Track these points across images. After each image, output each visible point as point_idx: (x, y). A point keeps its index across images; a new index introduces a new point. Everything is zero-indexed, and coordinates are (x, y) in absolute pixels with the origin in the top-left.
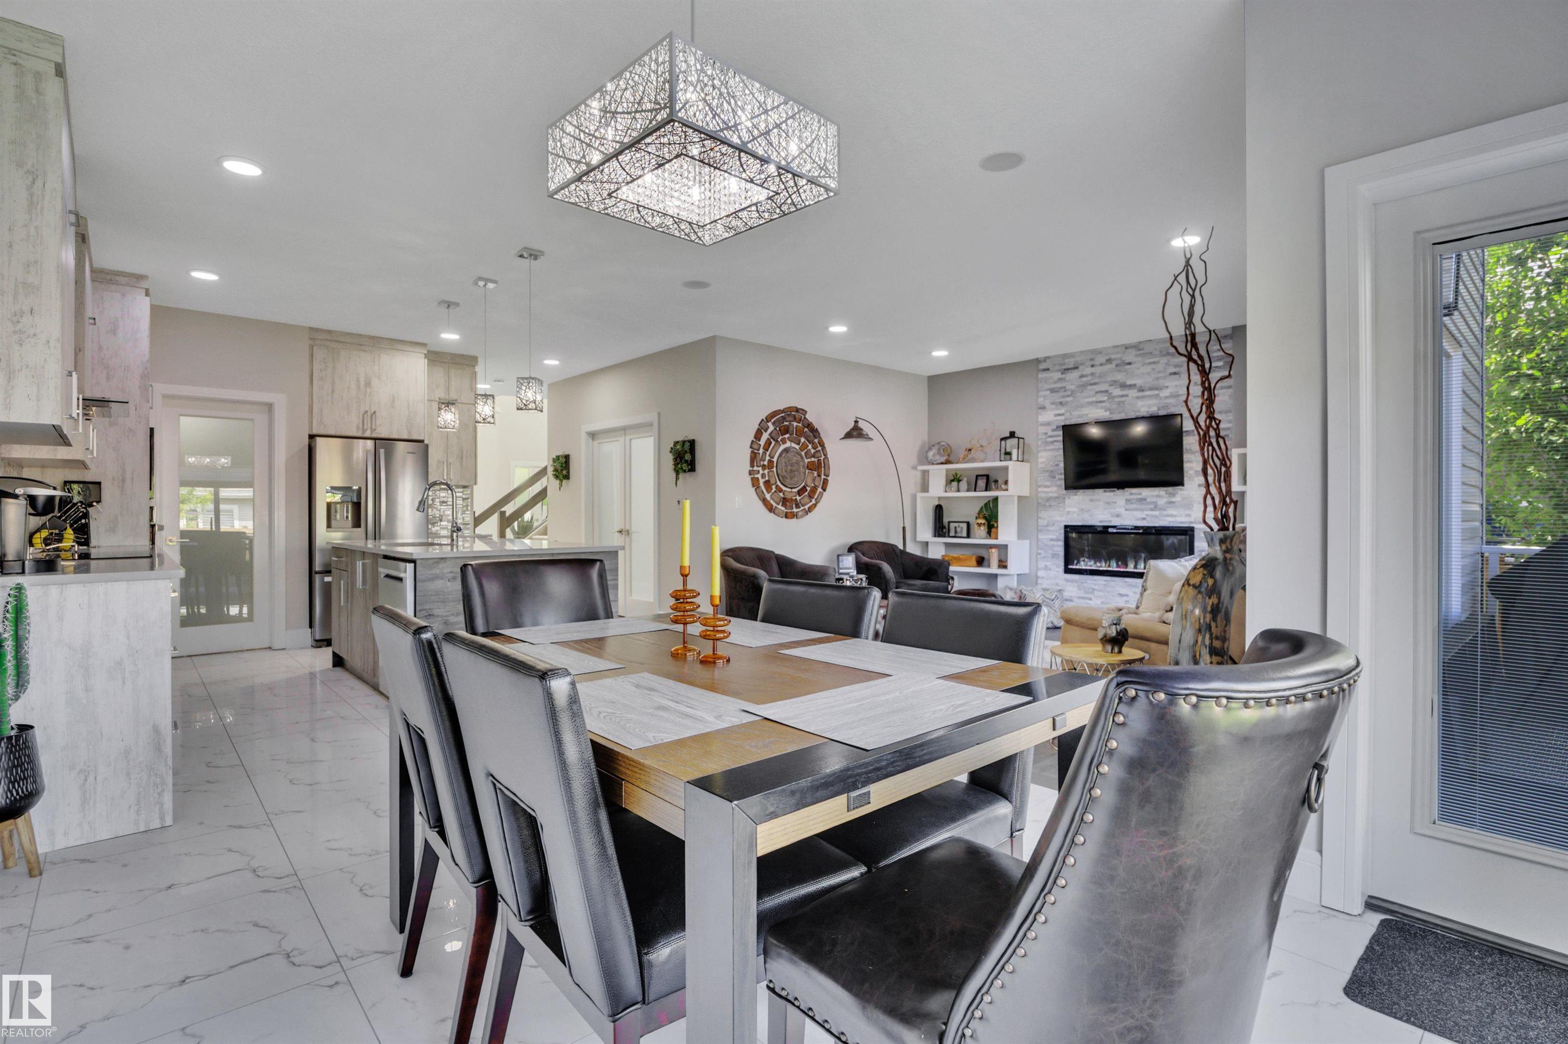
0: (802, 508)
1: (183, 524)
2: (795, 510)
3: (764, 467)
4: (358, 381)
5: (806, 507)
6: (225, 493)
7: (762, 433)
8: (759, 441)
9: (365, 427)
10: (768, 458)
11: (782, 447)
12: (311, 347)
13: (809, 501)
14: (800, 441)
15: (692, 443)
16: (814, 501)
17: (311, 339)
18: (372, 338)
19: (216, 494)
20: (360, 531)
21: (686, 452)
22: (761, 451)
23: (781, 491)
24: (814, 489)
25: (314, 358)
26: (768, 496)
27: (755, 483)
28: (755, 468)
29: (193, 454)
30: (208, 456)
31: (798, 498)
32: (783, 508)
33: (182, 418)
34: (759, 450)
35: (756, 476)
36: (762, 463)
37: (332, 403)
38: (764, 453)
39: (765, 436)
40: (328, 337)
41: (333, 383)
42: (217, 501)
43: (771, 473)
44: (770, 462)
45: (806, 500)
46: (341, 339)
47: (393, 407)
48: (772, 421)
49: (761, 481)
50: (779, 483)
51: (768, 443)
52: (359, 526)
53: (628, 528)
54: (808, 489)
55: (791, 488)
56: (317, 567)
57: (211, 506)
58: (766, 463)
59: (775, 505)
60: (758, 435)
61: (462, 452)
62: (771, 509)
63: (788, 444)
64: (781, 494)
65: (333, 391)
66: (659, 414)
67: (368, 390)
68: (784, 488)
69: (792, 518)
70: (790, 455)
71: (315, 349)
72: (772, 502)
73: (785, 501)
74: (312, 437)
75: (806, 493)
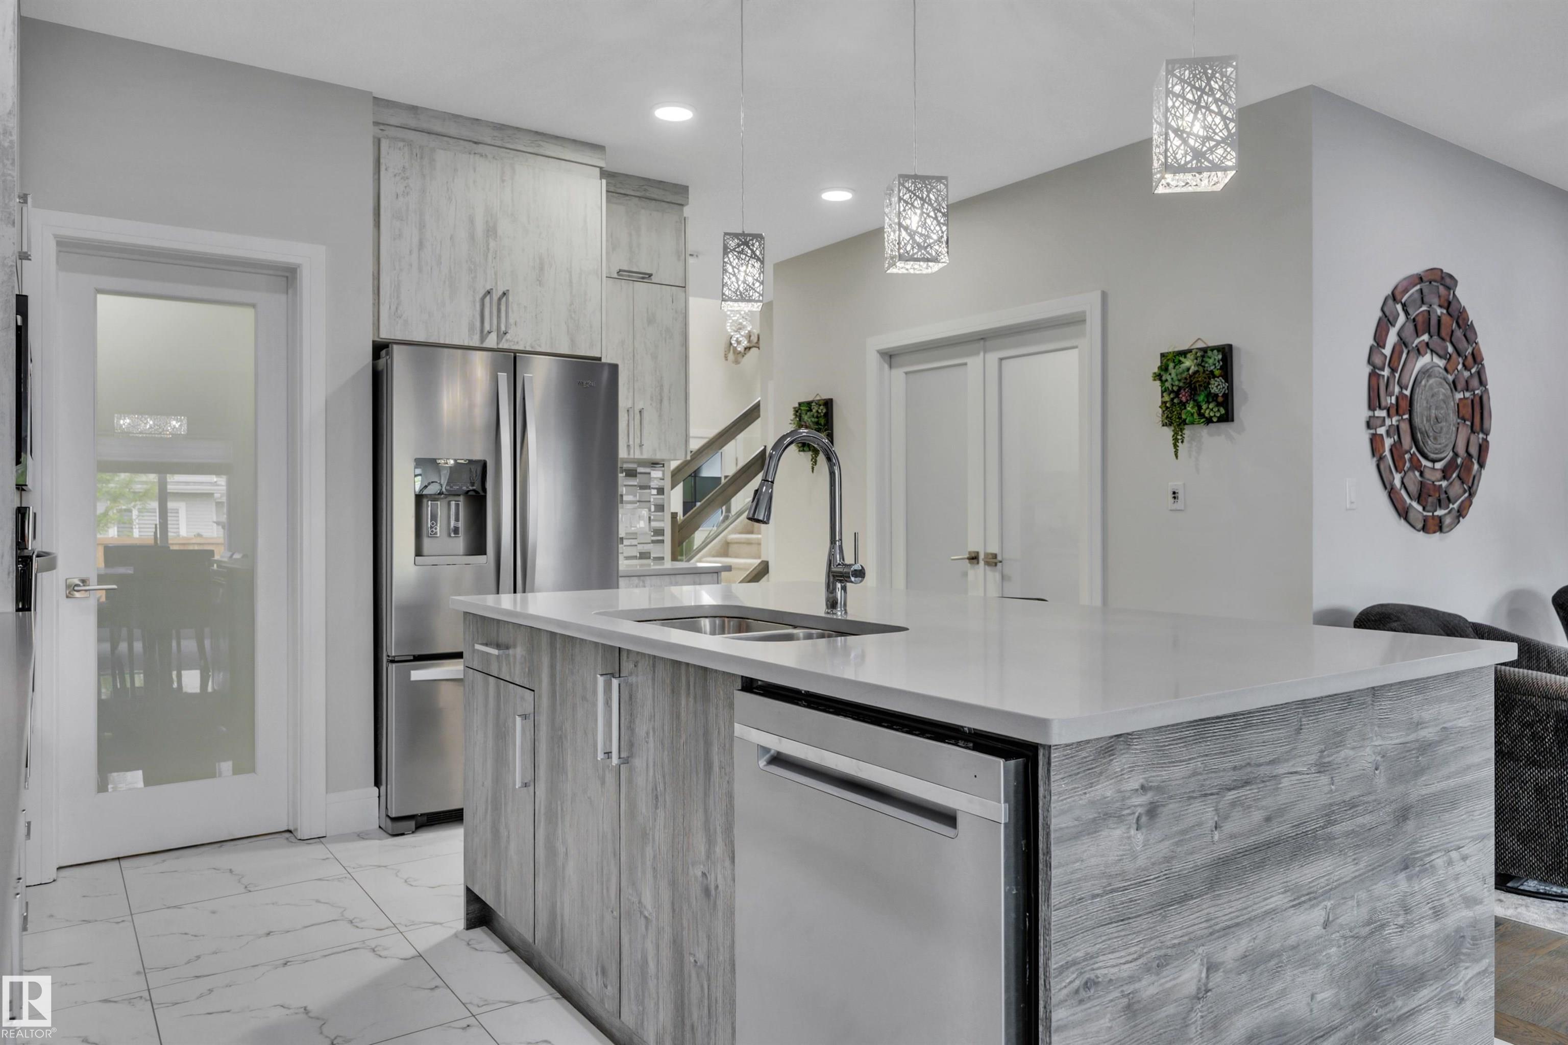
0: (1449, 508)
1: (112, 533)
2: (1438, 513)
3: (1390, 410)
4: (472, 221)
5: (1456, 506)
6: (177, 482)
7: (1387, 330)
8: (1384, 348)
9: (487, 327)
10: (1396, 389)
11: (1418, 365)
12: (378, 143)
13: (1459, 491)
14: (1444, 351)
15: (1226, 352)
16: (1467, 493)
17: (376, 124)
18: (501, 127)
19: (163, 485)
20: (486, 561)
21: (1212, 375)
22: (1385, 373)
23: (1416, 468)
24: (1467, 465)
25: (383, 168)
26: (1397, 482)
27: (1376, 448)
28: (1377, 413)
29: (125, 413)
30: (153, 413)
31: (1444, 485)
32: (1420, 510)
33: (101, 298)
34: (1383, 369)
35: (1378, 432)
36: (1387, 400)
37: (420, 270)
38: (1390, 378)
39: (1392, 338)
40: (412, 123)
41: (422, 226)
42: (163, 497)
43: (1402, 425)
44: (1400, 398)
45: (1456, 488)
46: (438, 127)
47: (540, 282)
48: (1405, 302)
49: (1386, 445)
50: (1413, 450)
51: (1397, 354)
52: (483, 553)
53: (993, 548)
54: (1458, 463)
55: (1433, 462)
56: (391, 648)
57: (155, 505)
58: (1393, 401)
59: (1407, 501)
60: (1379, 335)
61: (662, 386)
62: (1403, 513)
63: (1427, 358)
64: (1417, 477)
65: (421, 245)
66: (1104, 295)
67: (492, 244)
68: (1421, 462)
69: (1434, 533)
70: (1433, 381)
71: (384, 144)
72: (1403, 494)
73: (1423, 493)
74: (380, 349)
75: (1455, 474)
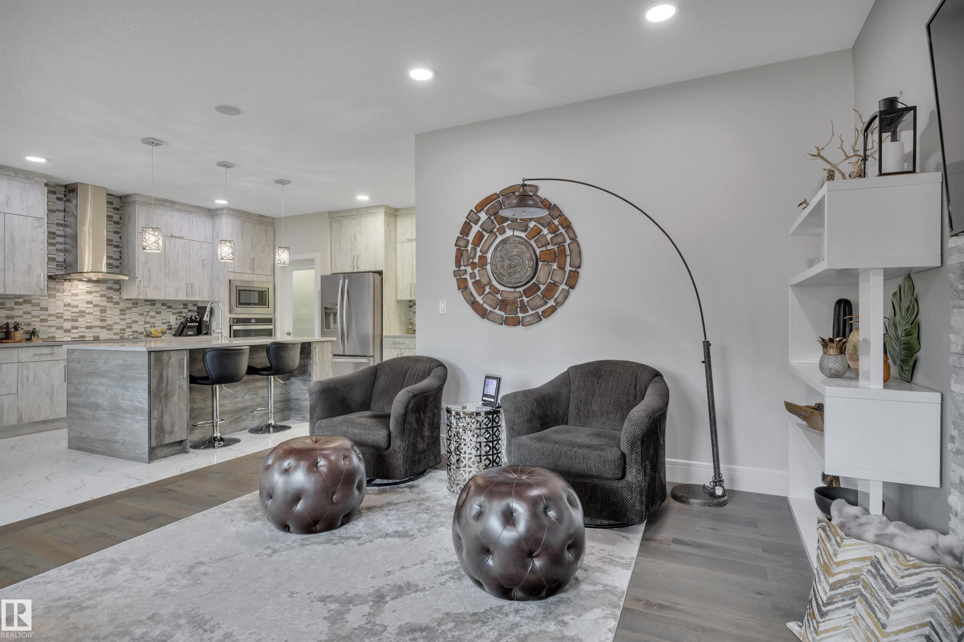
0: (531, 312)
2: (520, 315)
3: (473, 265)
5: (540, 311)
7: (471, 227)
8: (467, 236)
10: (479, 254)
11: (500, 238)
13: (542, 302)
14: (527, 227)
16: (551, 303)
22: (470, 247)
23: (498, 291)
24: (552, 287)
26: (479, 299)
27: (462, 285)
28: (462, 268)
31: (525, 299)
32: (502, 313)
34: (466, 247)
35: (463, 277)
36: (471, 261)
38: (474, 249)
39: (475, 229)
43: (482, 272)
44: (483, 258)
45: (538, 301)
48: (485, 209)
49: (470, 282)
50: (494, 283)
51: (479, 237)
54: (542, 287)
55: (515, 288)
58: (476, 260)
59: (489, 309)
60: (466, 230)
62: (483, 313)
63: (509, 233)
64: (499, 296)
68: (501, 288)
69: (514, 325)
70: (508, 247)
72: (485, 306)
73: (503, 304)
75: (539, 293)
